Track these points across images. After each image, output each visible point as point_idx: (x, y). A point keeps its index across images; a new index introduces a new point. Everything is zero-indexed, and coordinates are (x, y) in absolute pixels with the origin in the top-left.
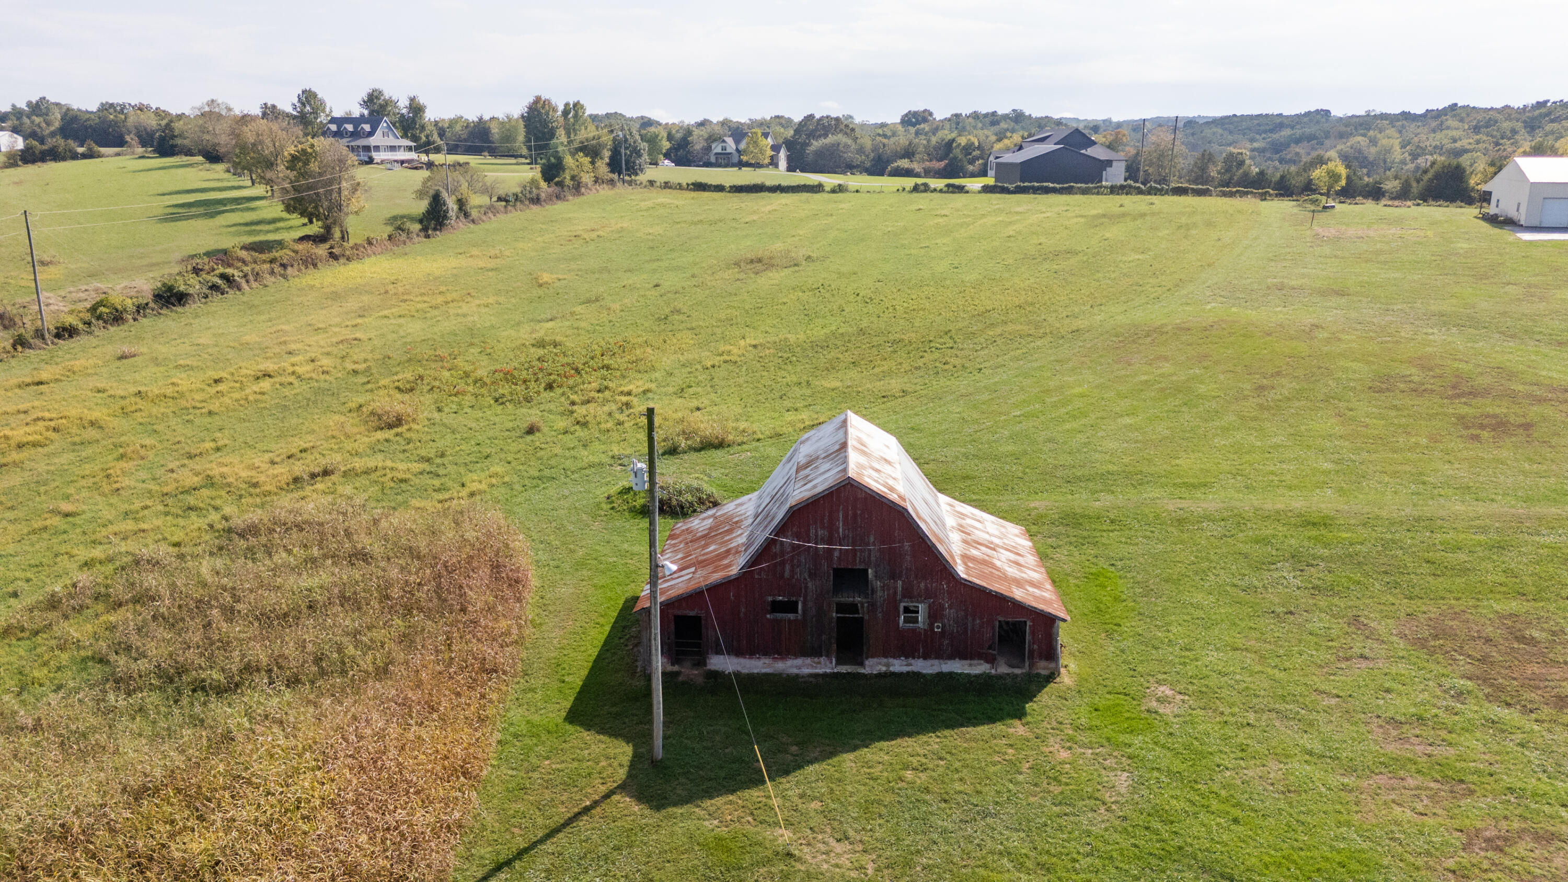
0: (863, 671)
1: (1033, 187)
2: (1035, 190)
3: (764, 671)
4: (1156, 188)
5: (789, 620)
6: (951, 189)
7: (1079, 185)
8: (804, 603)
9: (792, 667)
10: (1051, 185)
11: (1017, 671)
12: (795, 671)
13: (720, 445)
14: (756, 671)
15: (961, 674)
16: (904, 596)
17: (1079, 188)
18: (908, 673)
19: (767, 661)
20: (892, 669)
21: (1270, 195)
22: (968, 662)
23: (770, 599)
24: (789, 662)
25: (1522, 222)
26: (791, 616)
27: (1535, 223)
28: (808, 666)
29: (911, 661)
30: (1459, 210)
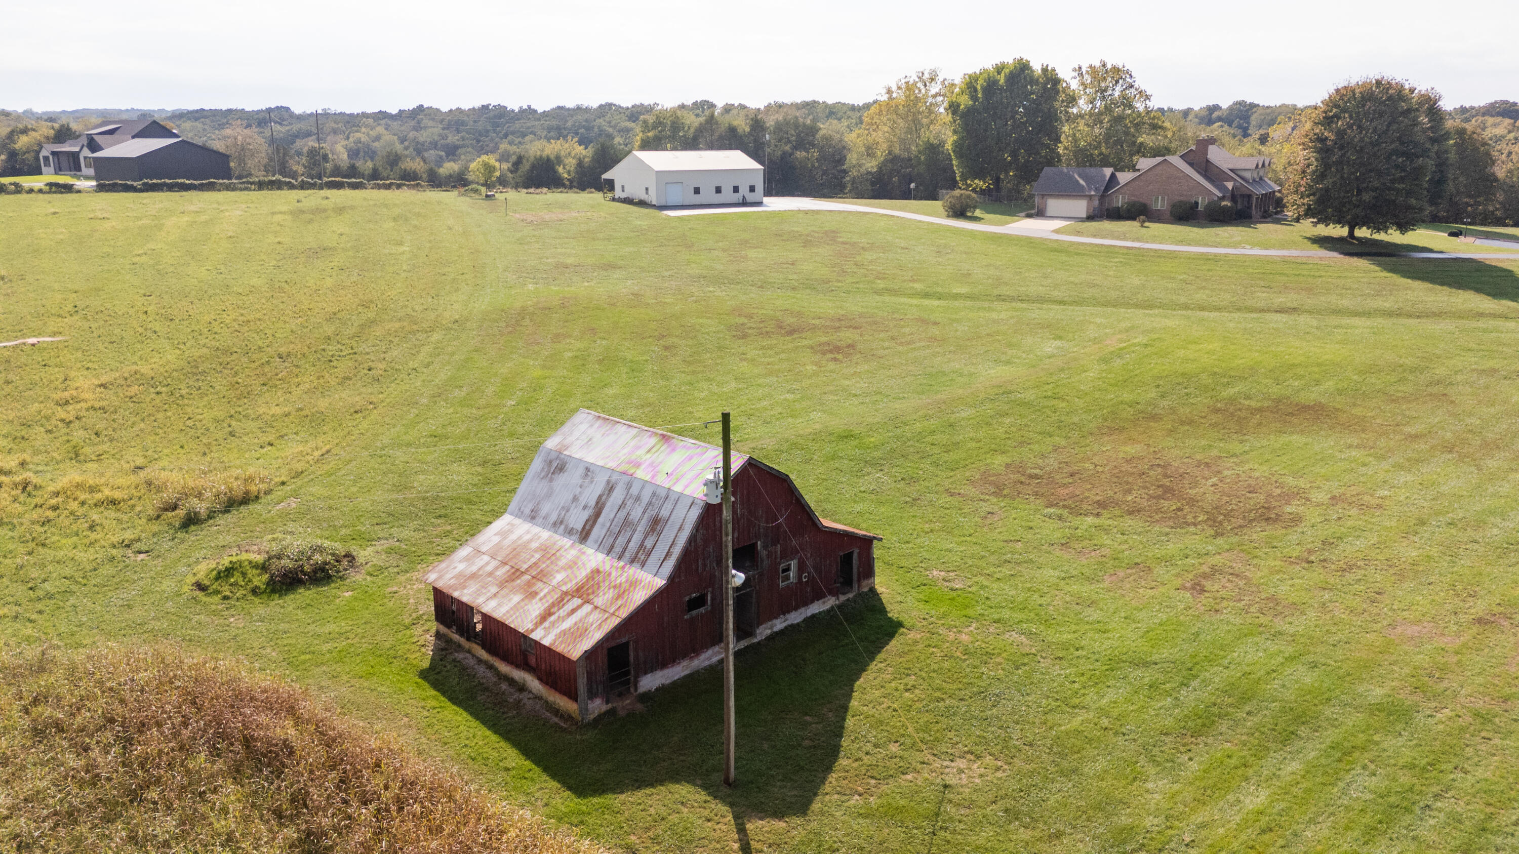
0: (755, 640)
1: (165, 184)
2: (171, 188)
3: (683, 674)
4: (308, 182)
5: (702, 615)
6: (54, 189)
7: (221, 181)
8: (712, 593)
9: (704, 661)
10: (187, 182)
11: (851, 595)
12: (707, 663)
13: (246, 500)
14: (676, 678)
15: (820, 613)
16: (781, 558)
17: (221, 184)
18: (786, 628)
19: (685, 663)
20: (776, 629)
21: (422, 187)
22: (821, 601)
23: (687, 598)
24: (703, 656)
25: (654, 203)
26: (702, 610)
27: (663, 204)
28: (715, 654)
29: (787, 616)
30: (591, 195)
